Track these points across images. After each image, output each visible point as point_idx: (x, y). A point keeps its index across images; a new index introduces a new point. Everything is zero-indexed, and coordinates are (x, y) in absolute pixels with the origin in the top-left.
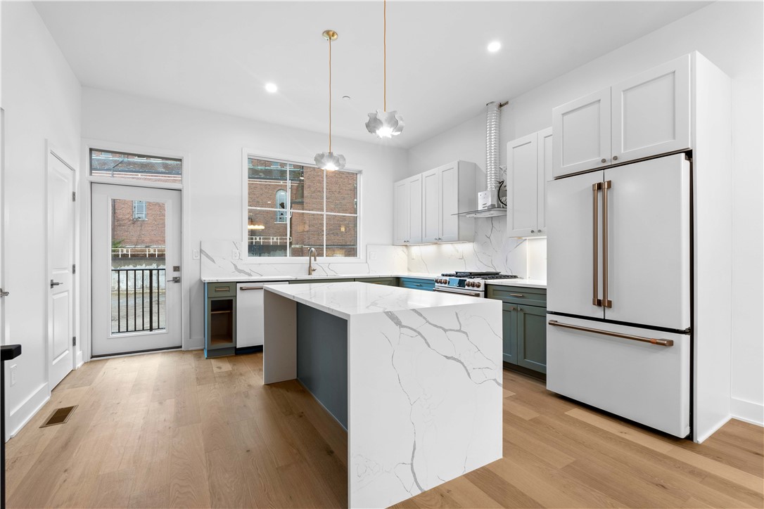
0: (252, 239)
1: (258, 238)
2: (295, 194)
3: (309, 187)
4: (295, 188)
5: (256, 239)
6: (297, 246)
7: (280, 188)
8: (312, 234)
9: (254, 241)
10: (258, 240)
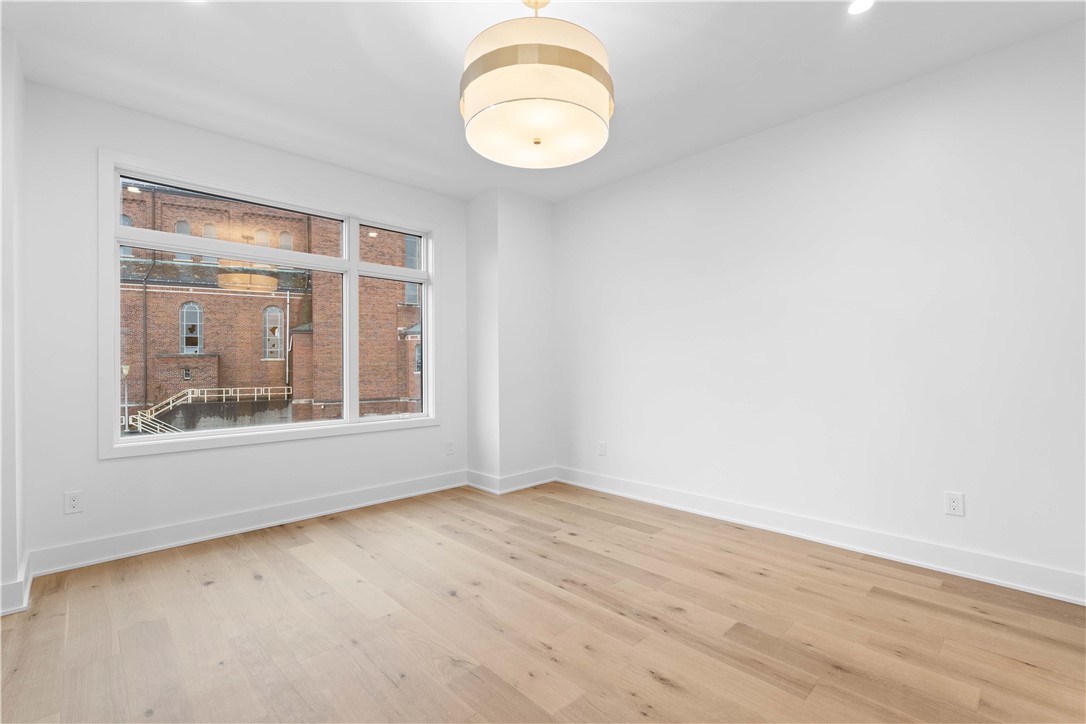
0: (221, 392)
1: (231, 390)
2: (297, 313)
3: (323, 308)
4: (297, 303)
5: (227, 392)
6: (302, 401)
7: (270, 303)
8: (328, 384)
9: (224, 395)
10: (231, 394)
